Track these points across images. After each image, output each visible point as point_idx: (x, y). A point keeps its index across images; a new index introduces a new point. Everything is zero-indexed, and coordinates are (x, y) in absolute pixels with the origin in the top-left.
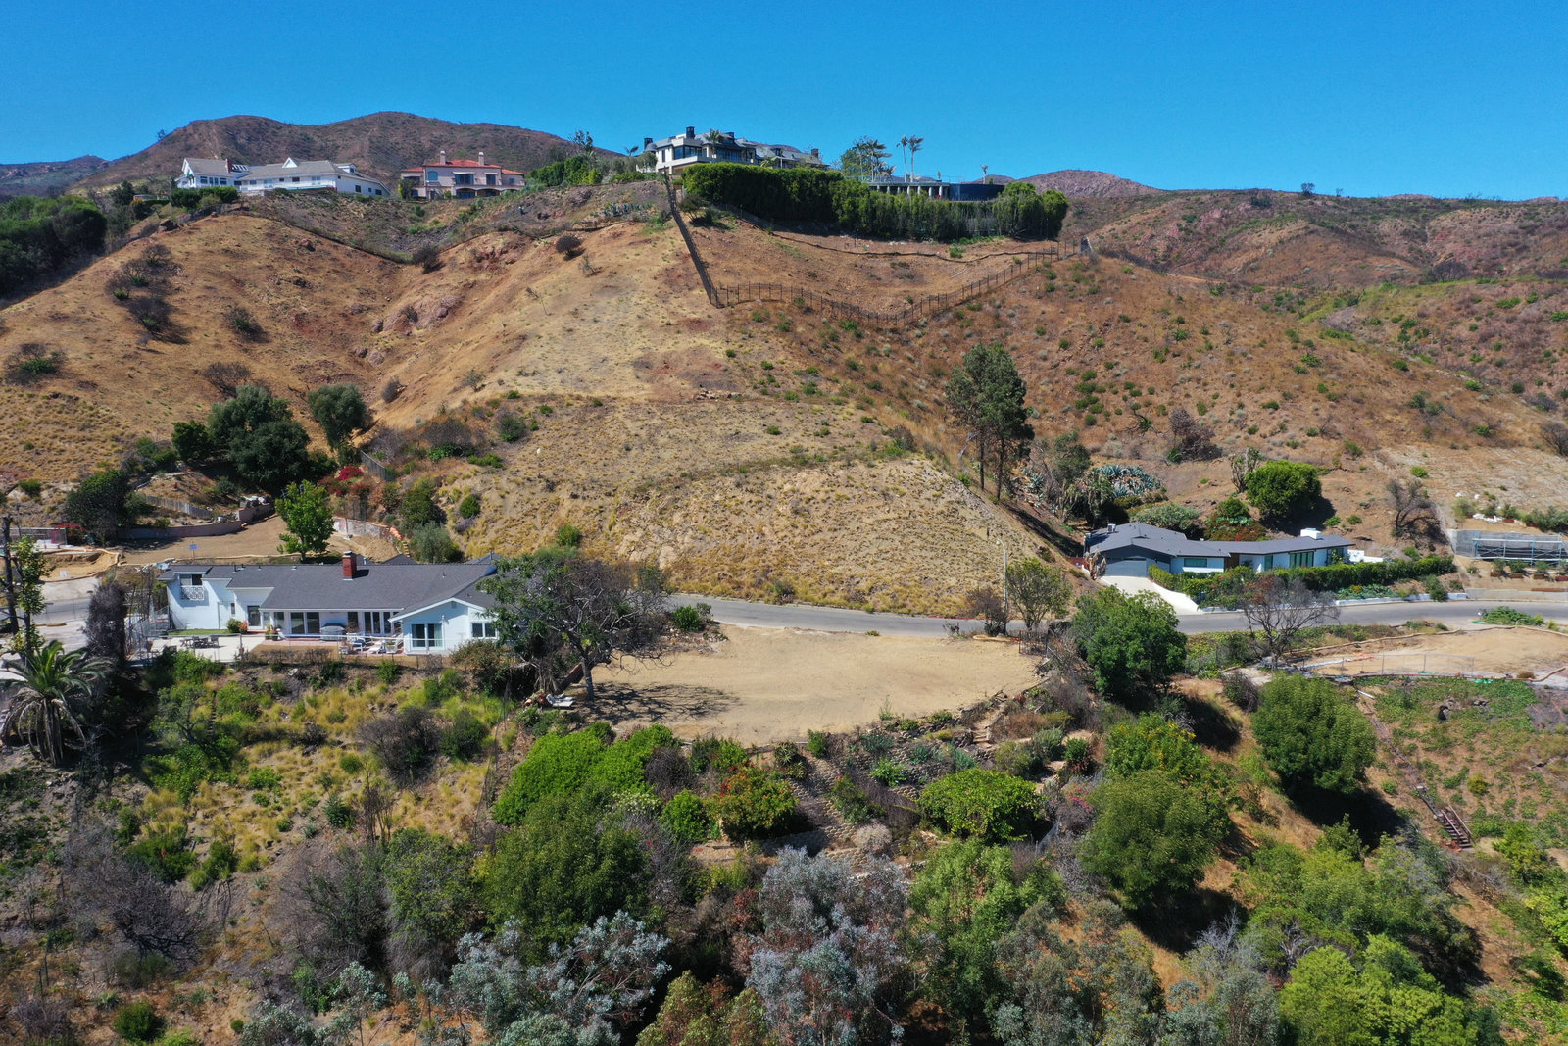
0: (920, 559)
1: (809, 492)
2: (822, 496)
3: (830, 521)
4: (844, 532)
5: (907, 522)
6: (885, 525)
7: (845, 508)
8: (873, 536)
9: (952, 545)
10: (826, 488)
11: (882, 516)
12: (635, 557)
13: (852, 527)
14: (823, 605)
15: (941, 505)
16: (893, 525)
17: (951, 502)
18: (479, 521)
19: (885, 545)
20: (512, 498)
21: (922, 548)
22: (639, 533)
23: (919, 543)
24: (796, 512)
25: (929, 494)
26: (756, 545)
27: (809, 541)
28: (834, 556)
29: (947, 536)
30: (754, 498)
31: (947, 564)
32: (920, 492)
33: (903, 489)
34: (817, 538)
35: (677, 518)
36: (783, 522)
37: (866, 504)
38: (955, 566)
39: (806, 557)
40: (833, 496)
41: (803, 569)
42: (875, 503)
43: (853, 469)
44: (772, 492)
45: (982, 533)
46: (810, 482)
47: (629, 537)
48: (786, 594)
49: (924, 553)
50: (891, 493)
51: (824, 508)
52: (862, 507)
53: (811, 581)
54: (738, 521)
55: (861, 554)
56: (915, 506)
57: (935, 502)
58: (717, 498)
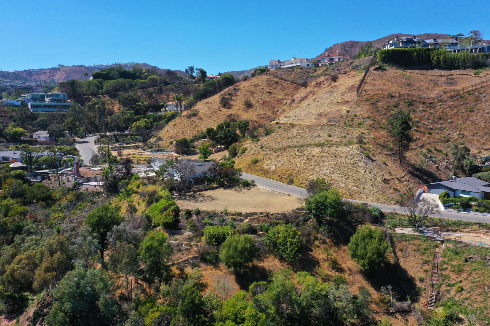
0: (336, 177)
1: (315, 154)
2: (318, 155)
3: (316, 163)
4: (318, 166)
5: (338, 165)
6: (331, 166)
7: (322, 159)
8: (326, 168)
9: (350, 174)
10: (320, 153)
11: (331, 163)
12: (266, 168)
13: (321, 165)
14: (299, 186)
15: (352, 162)
16: (333, 166)
17: (356, 161)
18: (243, 155)
19: (328, 171)
20: (253, 150)
21: (339, 174)
22: (271, 161)
23: (338, 172)
24: (308, 159)
25: (349, 157)
26: (294, 168)
27: (308, 168)
28: (311, 173)
29: (350, 171)
30: (300, 154)
31: (344, 180)
32: (347, 156)
33: (342, 155)
34: (310, 167)
35: (280, 158)
36: (304, 161)
37: (328, 159)
38: (347, 181)
39: (303, 172)
40: (320, 155)
41: (301, 176)
42: (332, 158)
43: (331, 148)
44: (305, 153)
45: (363, 172)
46: (316, 151)
47: (268, 162)
48: (291, 182)
49: (339, 175)
50: (338, 156)
51: (316, 158)
52: (327, 160)
53: (301, 179)
54: (293, 160)
55: (319, 173)
56: (343, 160)
57: (351, 160)
58: (292, 153)
